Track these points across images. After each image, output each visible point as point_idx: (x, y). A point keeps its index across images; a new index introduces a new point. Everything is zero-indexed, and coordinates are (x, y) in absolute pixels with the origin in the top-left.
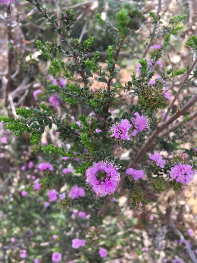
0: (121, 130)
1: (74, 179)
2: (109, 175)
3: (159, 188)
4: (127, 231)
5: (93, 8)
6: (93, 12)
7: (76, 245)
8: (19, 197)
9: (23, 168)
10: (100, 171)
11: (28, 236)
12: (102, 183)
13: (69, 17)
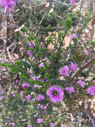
0: (64, 71)
1: (40, 91)
2: (58, 92)
3: (81, 97)
4: (63, 114)
5: (46, 6)
6: (46, 8)
7: (39, 121)
8: (11, 97)
9: (13, 83)
10: (54, 90)
11: (15, 116)
12: (55, 96)
13: (39, 16)
